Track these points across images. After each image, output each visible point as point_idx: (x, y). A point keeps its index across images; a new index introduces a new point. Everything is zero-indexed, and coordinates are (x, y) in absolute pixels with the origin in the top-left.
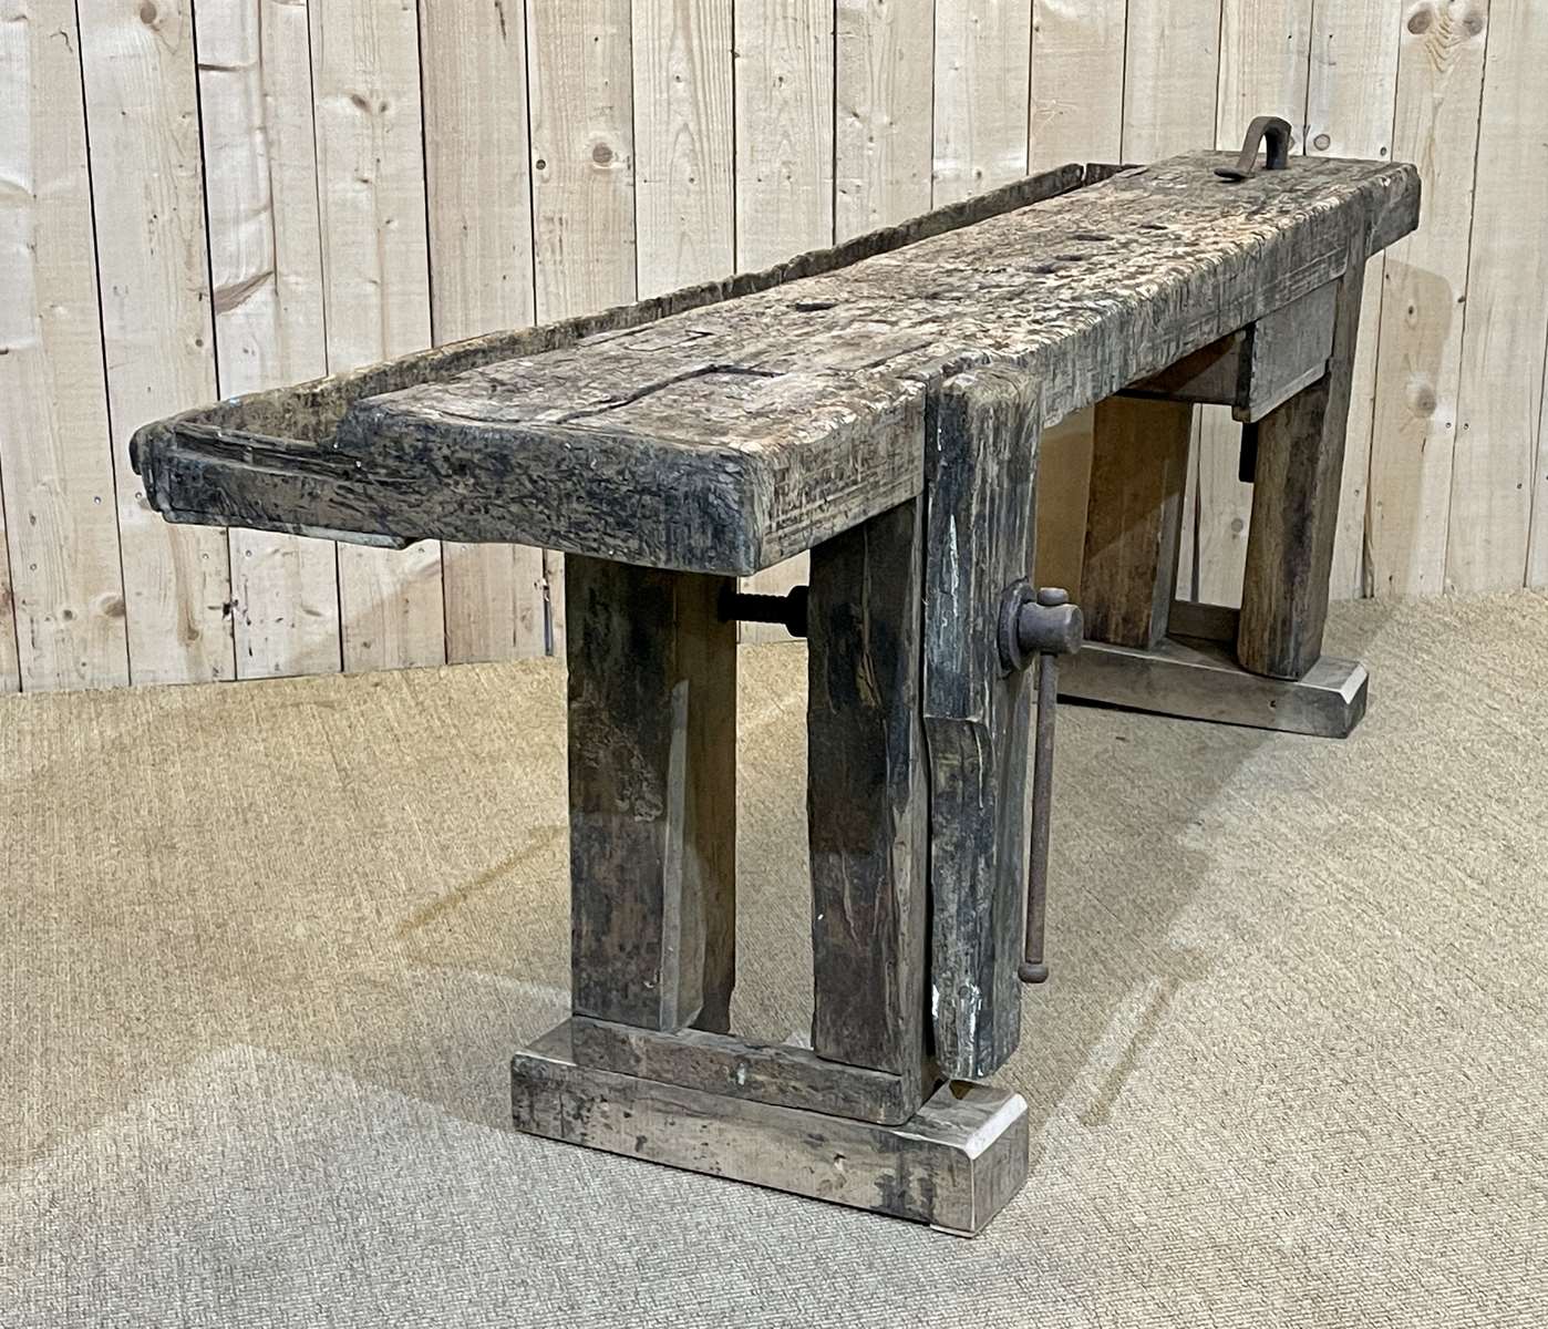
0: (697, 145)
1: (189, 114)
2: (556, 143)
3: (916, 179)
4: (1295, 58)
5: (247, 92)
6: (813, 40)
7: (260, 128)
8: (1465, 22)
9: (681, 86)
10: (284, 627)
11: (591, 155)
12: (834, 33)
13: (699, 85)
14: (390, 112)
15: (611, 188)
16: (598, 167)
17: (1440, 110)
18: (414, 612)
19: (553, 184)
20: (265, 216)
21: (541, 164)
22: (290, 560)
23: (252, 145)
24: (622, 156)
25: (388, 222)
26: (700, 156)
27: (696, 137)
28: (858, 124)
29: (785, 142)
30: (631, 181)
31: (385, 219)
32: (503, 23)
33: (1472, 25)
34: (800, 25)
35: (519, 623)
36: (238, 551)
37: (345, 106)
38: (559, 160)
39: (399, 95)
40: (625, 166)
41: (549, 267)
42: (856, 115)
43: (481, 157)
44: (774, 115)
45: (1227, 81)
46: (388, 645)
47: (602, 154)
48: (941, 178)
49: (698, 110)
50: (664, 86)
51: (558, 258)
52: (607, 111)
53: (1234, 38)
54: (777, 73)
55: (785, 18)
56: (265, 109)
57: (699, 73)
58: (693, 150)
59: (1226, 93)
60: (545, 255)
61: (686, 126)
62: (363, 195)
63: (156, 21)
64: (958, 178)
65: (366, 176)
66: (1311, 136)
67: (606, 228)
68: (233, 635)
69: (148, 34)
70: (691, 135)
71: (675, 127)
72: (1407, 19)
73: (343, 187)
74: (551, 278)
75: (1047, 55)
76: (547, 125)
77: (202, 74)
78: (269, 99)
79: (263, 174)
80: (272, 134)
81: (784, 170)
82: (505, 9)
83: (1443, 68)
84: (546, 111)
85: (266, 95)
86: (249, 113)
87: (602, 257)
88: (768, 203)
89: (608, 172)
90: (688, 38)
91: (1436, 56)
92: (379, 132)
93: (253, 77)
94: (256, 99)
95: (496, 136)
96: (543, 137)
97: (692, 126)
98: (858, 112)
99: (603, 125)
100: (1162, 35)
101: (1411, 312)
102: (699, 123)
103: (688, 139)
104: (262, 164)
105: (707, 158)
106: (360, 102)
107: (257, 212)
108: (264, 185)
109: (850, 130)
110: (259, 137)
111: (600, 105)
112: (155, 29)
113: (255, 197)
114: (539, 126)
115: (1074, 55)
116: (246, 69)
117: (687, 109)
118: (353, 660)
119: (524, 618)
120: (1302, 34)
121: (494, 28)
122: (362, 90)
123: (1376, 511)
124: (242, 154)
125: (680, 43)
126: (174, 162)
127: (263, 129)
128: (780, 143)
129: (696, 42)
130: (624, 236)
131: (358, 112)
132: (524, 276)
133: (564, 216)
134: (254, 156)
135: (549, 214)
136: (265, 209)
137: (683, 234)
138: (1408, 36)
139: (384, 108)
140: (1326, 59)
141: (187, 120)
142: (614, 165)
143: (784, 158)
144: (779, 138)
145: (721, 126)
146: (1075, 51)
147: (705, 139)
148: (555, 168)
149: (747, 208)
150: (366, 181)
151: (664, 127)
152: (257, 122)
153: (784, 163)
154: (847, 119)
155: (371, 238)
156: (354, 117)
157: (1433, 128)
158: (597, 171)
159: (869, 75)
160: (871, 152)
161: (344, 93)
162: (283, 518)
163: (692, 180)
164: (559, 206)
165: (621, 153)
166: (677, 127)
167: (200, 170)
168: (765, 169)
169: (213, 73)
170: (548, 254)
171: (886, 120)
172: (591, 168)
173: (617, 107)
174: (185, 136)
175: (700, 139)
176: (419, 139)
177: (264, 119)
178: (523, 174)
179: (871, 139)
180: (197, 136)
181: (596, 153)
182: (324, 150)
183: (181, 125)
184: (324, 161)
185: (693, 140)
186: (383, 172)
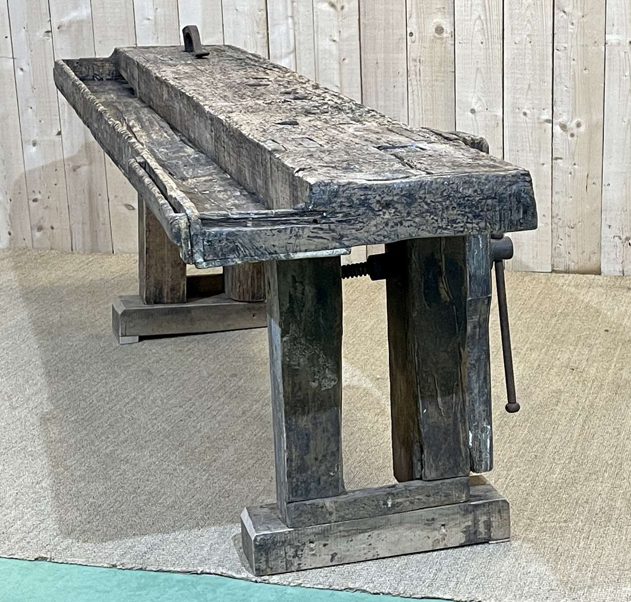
0: (485, 26)
1: (262, 10)
2: (418, 24)
3: (596, 44)
7: (291, 17)
11: (434, 30)
14: (346, 9)
15: (444, 45)
16: (436, 35)
19: (417, 43)
20: (292, 56)
21: (411, 34)
23: (287, 25)
24: (449, 31)
25: (344, 60)
26: (486, 31)
27: (484, 22)
28: (565, 16)
29: (528, 25)
30: (453, 42)
31: (342, 58)
37: (326, 7)
38: (420, 33)
39: (349, 2)
40: (450, 35)
41: (414, 83)
42: (564, 12)
43: (384, 31)
44: (523, 12)
47: (439, 30)
48: (609, 44)
49: (485, 10)
51: (418, 79)
52: (442, 10)
56: (293, 7)
58: (483, 29)
60: (412, 77)
61: (480, 16)
62: (334, 48)
64: (619, 44)
65: (335, 39)
67: (441, 65)
70: (482, 21)
71: (474, 17)
73: (325, 44)
74: (415, 88)
76: (414, 15)
78: (295, 4)
79: (292, 37)
80: (296, 19)
81: (528, 39)
84: (414, 10)
85: (293, 2)
86: (286, 10)
87: (439, 78)
88: (520, 55)
89: (442, 39)
92: (340, 19)
94: (289, 3)
95: (391, 21)
96: (412, 22)
97: (482, 18)
98: (565, 10)
99: (440, 16)
102: (486, 16)
103: (481, 23)
104: (292, 32)
105: (489, 33)
106: (333, 5)
107: (289, 54)
108: (292, 41)
109: (561, 19)
110: (290, 20)
111: (439, 6)
113: (288, 47)
114: (410, 17)
117: (480, 9)
124: (283, 28)
126: (256, 30)
127: (292, 17)
128: (526, 25)
130: (449, 69)
131: (332, 10)
132: (403, 86)
133: (421, 59)
134: (288, 29)
135: (415, 57)
136: (293, 52)
137: (478, 69)
139: (342, 8)
141: (261, 13)
142: (445, 35)
143: (528, 33)
144: (525, 23)
145: (497, 16)
147: (488, 23)
148: (417, 36)
149: (509, 57)
150: (334, 41)
151: (469, 17)
152: (290, 14)
153: (528, 35)
154: (559, 15)
155: (336, 66)
156: (329, 12)
158: (437, 38)
160: (572, 31)
161: (326, 1)
162: (278, 252)
163: (482, 43)
164: (418, 55)
165: (448, 28)
166: (475, 18)
167: (266, 34)
168: (517, 39)
170: (414, 77)
171: (580, 14)
172: (434, 36)
173: (446, 7)
174: (260, 20)
175: (486, 23)
176: (357, 22)
177: (293, 12)
178: (403, 39)
179: (572, 24)
180: (265, 20)
181: (437, 29)
182: (317, 27)
183: (258, 15)
184: (317, 32)
185: (483, 24)
186: (342, 37)
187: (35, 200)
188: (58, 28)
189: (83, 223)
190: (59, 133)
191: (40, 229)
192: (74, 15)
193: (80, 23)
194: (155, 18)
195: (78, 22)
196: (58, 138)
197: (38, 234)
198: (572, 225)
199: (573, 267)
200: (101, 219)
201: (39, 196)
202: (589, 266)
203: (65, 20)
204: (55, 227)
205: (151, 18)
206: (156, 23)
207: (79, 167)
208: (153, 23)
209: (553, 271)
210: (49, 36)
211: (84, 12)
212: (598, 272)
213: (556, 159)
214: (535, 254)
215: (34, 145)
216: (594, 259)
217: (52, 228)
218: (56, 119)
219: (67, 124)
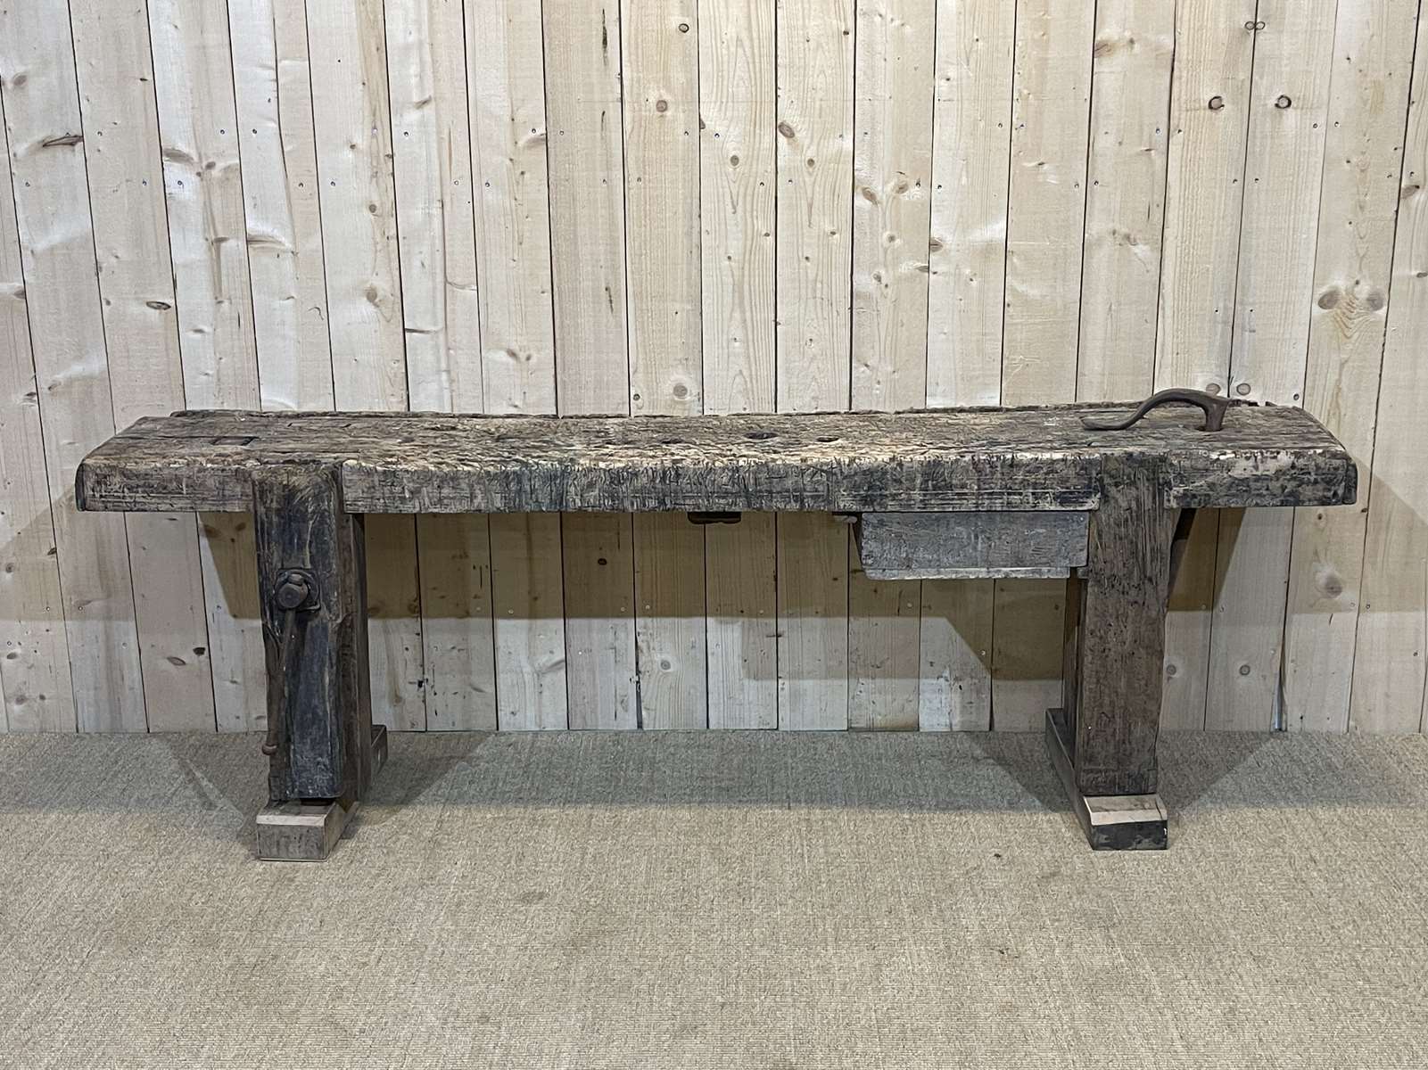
0: (749, 385)
1: (398, 361)
2: (647, 382)
4: (1220, 327)
5: (436, 347)
6: (835, 314)
7: (445, 371)
8: (1368, 300)
9: (737, 344)
10: (459, 698)
11: (672, 391)
12: (851, 308)
13: (751, 343)
14: (533, 360)
16: (676, 399)
17: (1346, 365)
18: (546, 693)
19: (645, 410)
21: (637, 397)
22: (463, 654)
23: (440, 381)
24: (694, 393)
26: (750, 395)
27: (748, 379)
28: (868, 371)
29: (814, 384)
30: (701, 406)
32: (611, 301)
33: (1374, 302)
34: (825, 302)
35: (619, 705)
36: (429, 647)
37: (502, 356)
38: (649, 394)
39: (539, 350)
40: (696, 398)
42: (867, 365)
43: (595, 391)
44: (806, 365)
45: (1163, 345)
46: (528, 714)
47: (680, 391)
49: (750, 362)
50: (725, 345)
52: (683, 362)
53: (1169, 312)
54: (809, 336)
55: (815, 298)
56: (448, 355)
57: (750, 337)
58: (746, 389)
59: (1163, 351)
61: (741, 371)
63: (377, 300)
65: (517, 403)
66: (1234, 384)
68: (424, 701)
69: (371, 308)
70: (745, 378)
71: (731, 374)
72: (1317, 297)
75: (1016, 324)
76: (641, 369)
77: (407, 334)
78: (451, 352)
79: (446, 400)
80: (452, 373)
81: (813, 402)
82: (612, 293)
83: (1348, 334)
84: (640, 362)
85: (449, 349)
86: (438, 360)
89: (684, 403)
90: (743, 312)
91: (1343, 326)
92: (525, 374)
93: (442, 337)
94: (443, 351)
95: (605, 378)
96: (638, 379)
97: (745, 373)
98: (868, 363)
99: (680, 371)
100: (1110, 309)
101: (1320, 518)
102: (751, 371)
103: (743, 380)
104: (447, 394)
105: (755, 394)
106: (513, 354)
109: (863, 375)
110: (444, 376)
111: (679, 357)
112: (376, 306)
114: (635, 372)
115: (1038, 324)
116: (436, 332)
117: (742, 361)
118: (504, 722)
119: (622, 702)
120: (1226, 308)
121: (605, 304)
122: (515, 347)
123: (1289, 667)
124: (433, 387)
125: (737, 315)
126: (389, 392)
127: (448, 372)
128: (810, 385)
129: (748, 314)
131: (511, 361)
134: (441, 389)
138: (1317, 310)
139: (528, 358)
140: (1247, 327)
141: (396, 365)
142: (688, 398)
143: (813, 394)
144: (809, 381)
145: (766, 371)
146: (1037, 321)
147: (754, 381)
148: (646, 399)
150: (515, 406)
151: (725, 373)
152: (444, 366)
153: (813, 397)
154: (859, 371)
156: (508, 364)
157: (1339, 381)
158: (677, 402)
159: (877, 338)
160: (878, 392)
161: (501, 349)
163: (745, 409)
165: (693, 389)
166: (735, 373)
167: (405, 397)
168: (797, 403)
169: (414, 334)
171: (890, 369)
172: (673, 400)
173: (691, 357)
174: (395, 376)
175: (751, 382)
176: (553, 379)
177: (448, 365)
178: (623, 403)
179: (879, 383)
180: (404, 375)
181: (676, 389)
182: (489, 385)
183: (392, 368)
184: (488, 393)
185: (746, 382)
186: (527, 401)
187: (11, 656)
188: (50, 388)
189: (96, 689)
190: (53, 552)
191: (21, 700)
192: (77, 369)
193: (87, 381)
194: (218, 371)
195: (84, 378)
196: (52, 559)
197: (17, 708)
198: (878, 663)
199: (879, 721)
200: (127, 682)
201: (18, 650)
202: (902, 719)
203: (60, 377)
204: (47, 696)
205: (210, 372)
206: (219, 380)
207: (89, 602)
208: (215, 380)
209: (850, 729)
210: (31, 401)
211: (96, 365)
212: (915, 728)
213: (855, 571)
214: (824, 704)
215: (9, 569)
216: (909, 708)
217: (42, 698)
218: (48, 530)
219: (66, 538)
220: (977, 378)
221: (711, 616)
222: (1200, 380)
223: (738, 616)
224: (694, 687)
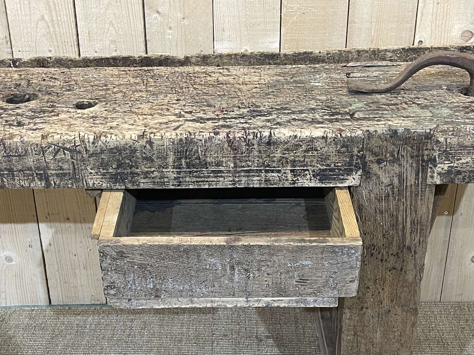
0: (51, 30)
26: (54, 38)
27: (50, 25)
28: (159, 18)
29: (111, 28)
30: (10, 50)
40: (4, 41)
42: (158, 12)
44: (102, 11)
49: (50, 8)
58: (49, 33)
61: (43, 16)
70: (47, 23)
71: (34, 19)
81: (112, 46)
97: (46, 17)
98: (160, 10)
102: (52, 16)
103: (45, 25)
109: (155, 22)
117: (42, 6)
128: (108, 29)
143: (111, 38)
144: (107, 26)
147: (56, 26)
151: (28, 18)
153: (112, 42)
154: (152, 17)
160: (170, 37)
166: (37, 18)
171: (180, 15)
175: (53, 26)
179: (170, 28)
185: (48, 27)
220: (259, 25)
221: (43, 222)
222: (457, 27)
223: (65, 222)
224: (34, 275)
